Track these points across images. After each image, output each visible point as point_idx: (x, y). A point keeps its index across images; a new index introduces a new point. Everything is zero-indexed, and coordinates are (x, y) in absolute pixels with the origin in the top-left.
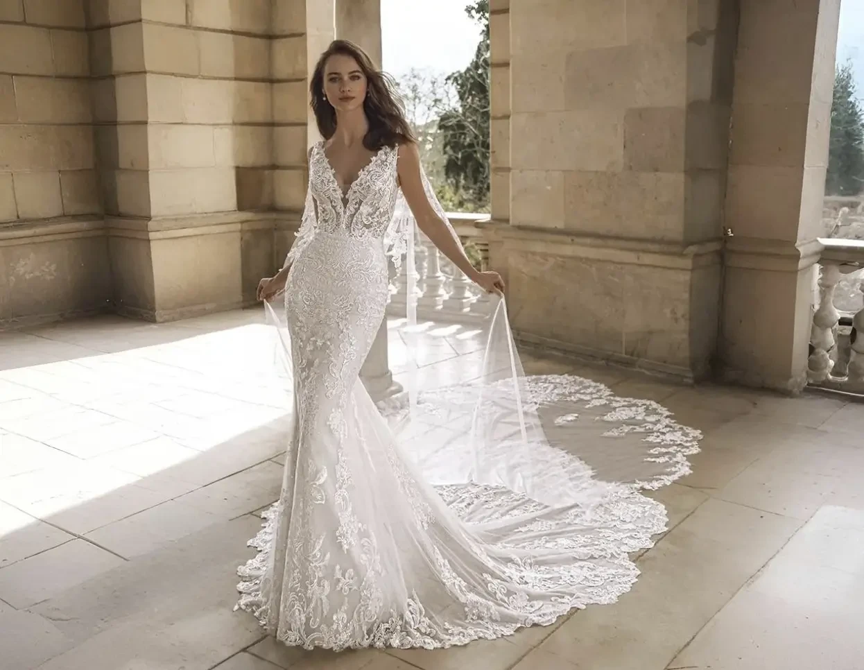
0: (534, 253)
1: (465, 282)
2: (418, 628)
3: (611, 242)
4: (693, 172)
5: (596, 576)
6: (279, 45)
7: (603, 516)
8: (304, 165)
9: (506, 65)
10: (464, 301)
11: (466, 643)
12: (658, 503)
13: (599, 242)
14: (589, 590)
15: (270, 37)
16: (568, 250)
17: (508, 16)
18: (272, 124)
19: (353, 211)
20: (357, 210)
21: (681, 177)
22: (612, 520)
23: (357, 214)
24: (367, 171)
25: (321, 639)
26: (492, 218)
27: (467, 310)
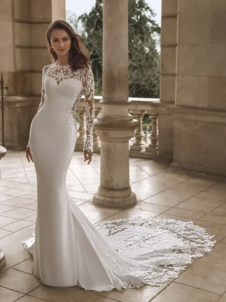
0: (189, 120)
9: (175, 17)
10: (142, 146)
16: (210, 119)
18: (31, 47)
26: (161, 101)
27: (144, 150)
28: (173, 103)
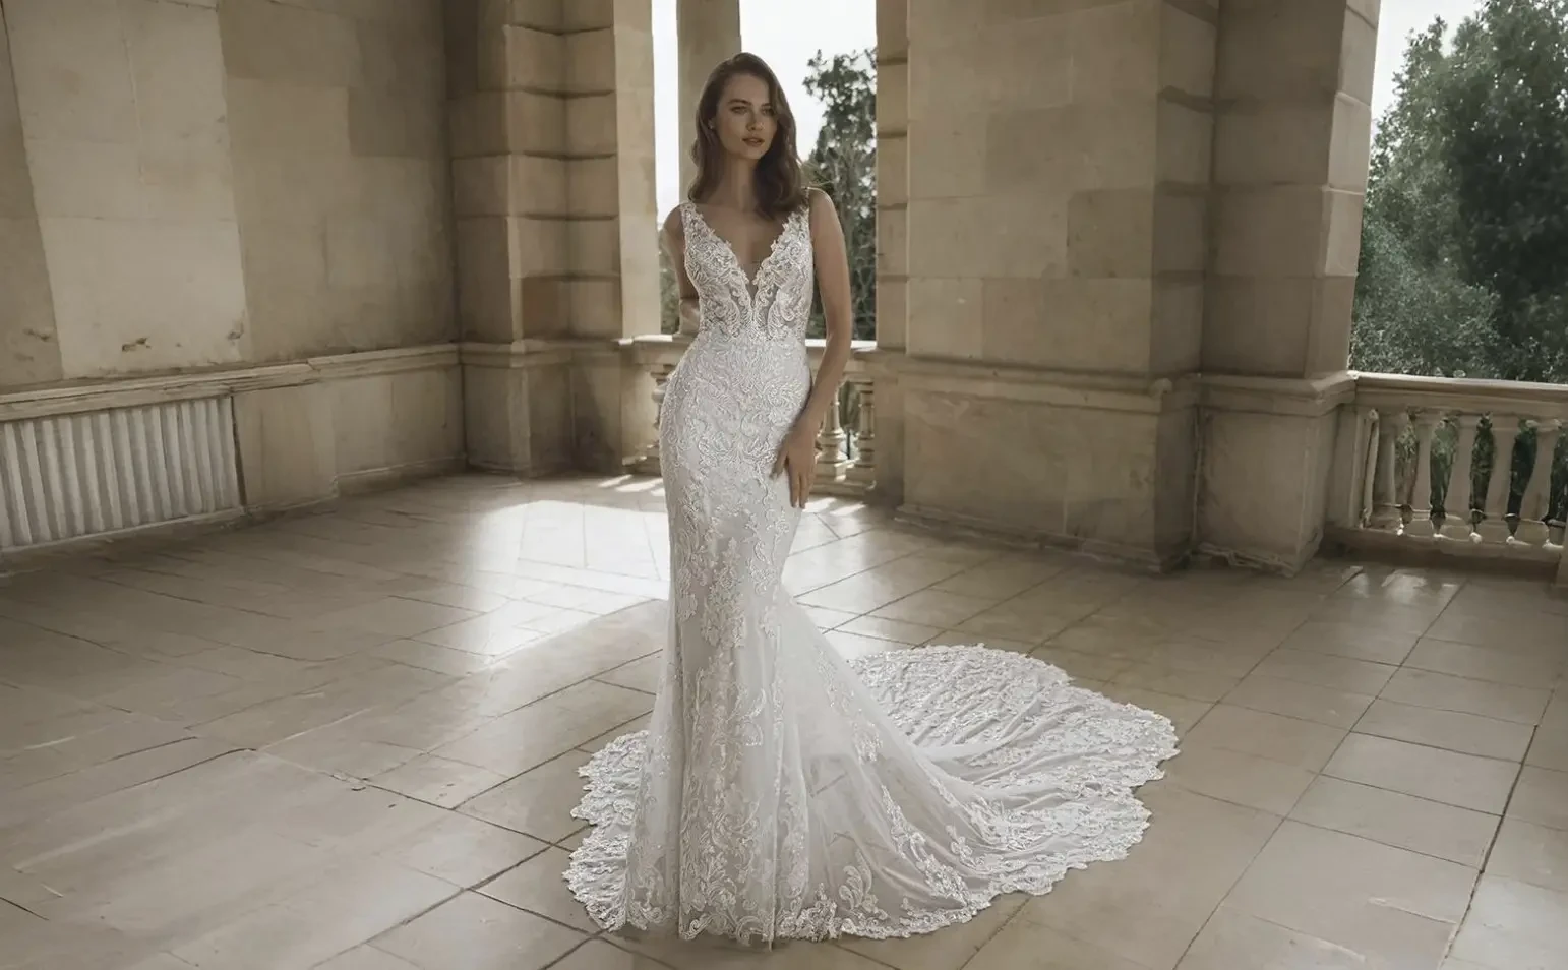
0: (941, 394)
1: (838, 437)
2: (861, 906)
3: (1050, 376)
4: (1163, 278)
5: (1091, 821)
6: (575, 105)
7: (1089, 739)
8: (616, 274)
9: (902, 134)
10: (837, 465)
11: (933, 930)
12: (1162, 717)
13: (1032, 376)
14: (1085, 843)
15: (564, 95)
16: (988, 389)
17: (906, 69)
18: (568, 218)
19: (766, 303)
20: (772, 300)
21: (1147, 284)
22: (1102, 743)
23: (772, 307)
24: (783, 243)
25: (759, 926)
26: (878, 346)
27: (841, 477)
28: (902, 349)
